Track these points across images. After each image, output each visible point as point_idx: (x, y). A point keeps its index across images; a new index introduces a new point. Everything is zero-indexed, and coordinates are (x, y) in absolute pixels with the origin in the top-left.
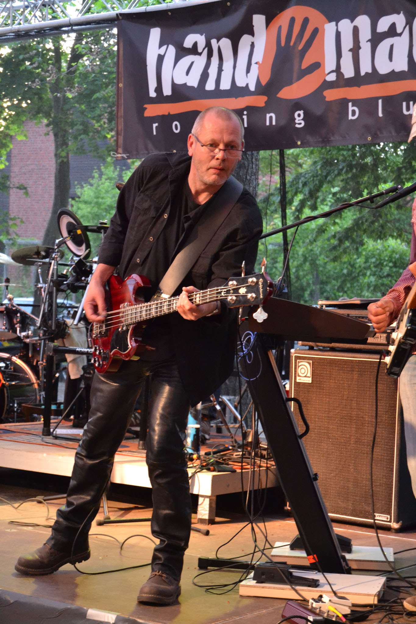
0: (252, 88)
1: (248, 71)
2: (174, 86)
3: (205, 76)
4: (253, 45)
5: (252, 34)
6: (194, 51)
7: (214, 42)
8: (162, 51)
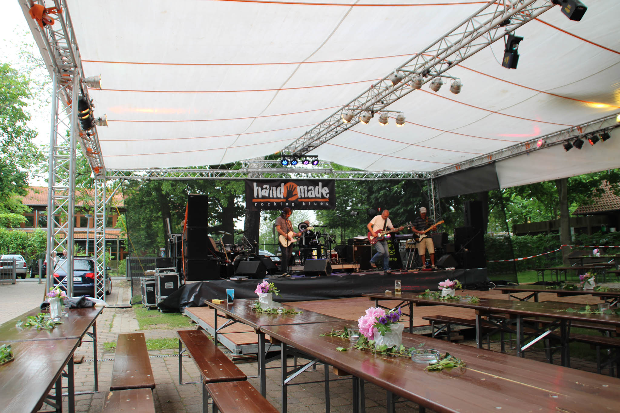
0: (282, 197)
1: (280, 194)
2: (262, 196)
3: (269, 194)
4: (280, 189)
5: (280, 186)
6: (266, 188)
7: (271, 187)
8: (258, 188)
